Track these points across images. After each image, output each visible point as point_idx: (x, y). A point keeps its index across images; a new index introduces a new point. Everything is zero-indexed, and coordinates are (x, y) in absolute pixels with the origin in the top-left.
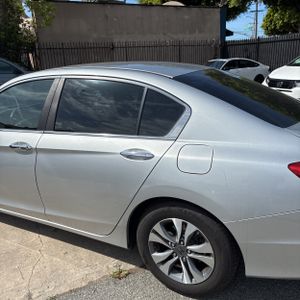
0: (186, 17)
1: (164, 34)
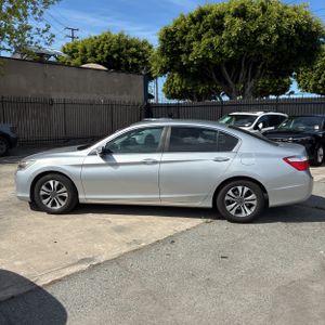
0: (116, 80)
1: (98, 94)
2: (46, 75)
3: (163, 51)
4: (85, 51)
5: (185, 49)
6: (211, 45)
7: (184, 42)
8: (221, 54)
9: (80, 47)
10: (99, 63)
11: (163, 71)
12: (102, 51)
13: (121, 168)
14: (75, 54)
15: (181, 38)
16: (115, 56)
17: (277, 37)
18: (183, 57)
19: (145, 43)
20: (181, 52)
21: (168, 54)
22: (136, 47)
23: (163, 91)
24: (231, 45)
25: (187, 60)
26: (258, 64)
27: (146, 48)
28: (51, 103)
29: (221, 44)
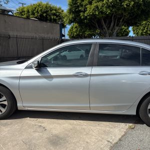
1: (35, 33)
2: (5, 21)
3: (70, 11)
4: (28, 12)
5: (83, 9)
6: (97, 7)
7: (82, 6)
8: (102, 12)
9: (25, 10)
10: (36, 18)
11: (70, 22)
12: (38, 12)
13: (55, 80)
14: (23, 13)
15: (80, 3)
16: (45, 15)
17: (133, 3)
18: (82, 14)
19: (60, 9)
20: (80, 11)
21: (73, 13)
22: (56, 10)
23: (68, 35)
24: (108, 7)
25: (84, 15)
26: (121, 18)
27: (60, 11)
28: (9, 37)
29: (103, 6)
